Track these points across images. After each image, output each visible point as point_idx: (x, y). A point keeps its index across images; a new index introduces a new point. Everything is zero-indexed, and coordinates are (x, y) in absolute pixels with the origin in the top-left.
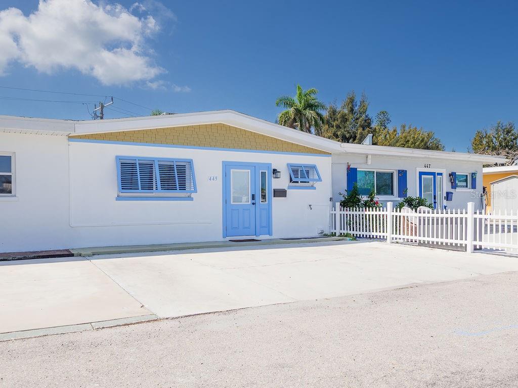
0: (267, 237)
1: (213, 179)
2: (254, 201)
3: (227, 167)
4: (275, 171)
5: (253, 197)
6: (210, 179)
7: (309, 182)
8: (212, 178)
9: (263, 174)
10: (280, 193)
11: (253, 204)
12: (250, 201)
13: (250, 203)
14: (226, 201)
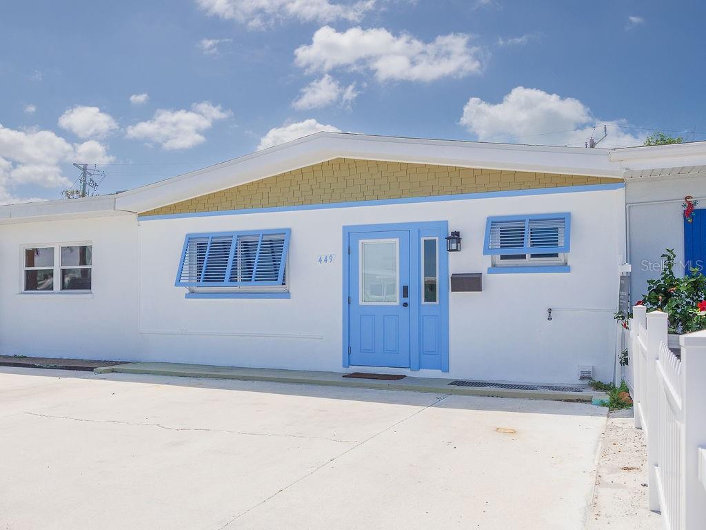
0: (436, 374)
1: (326, 261)
2: (406, 300)
3: (351, 236)
4: (456, 237)
5: (405, 291)
6: (320, 261)
7: (556, 255)
8: (323, 259)
9: (430, 246)
10: (468, 283)
11: (405, 305)
12: (398, 301)
13: (397, 303)
14: (349, 301)
